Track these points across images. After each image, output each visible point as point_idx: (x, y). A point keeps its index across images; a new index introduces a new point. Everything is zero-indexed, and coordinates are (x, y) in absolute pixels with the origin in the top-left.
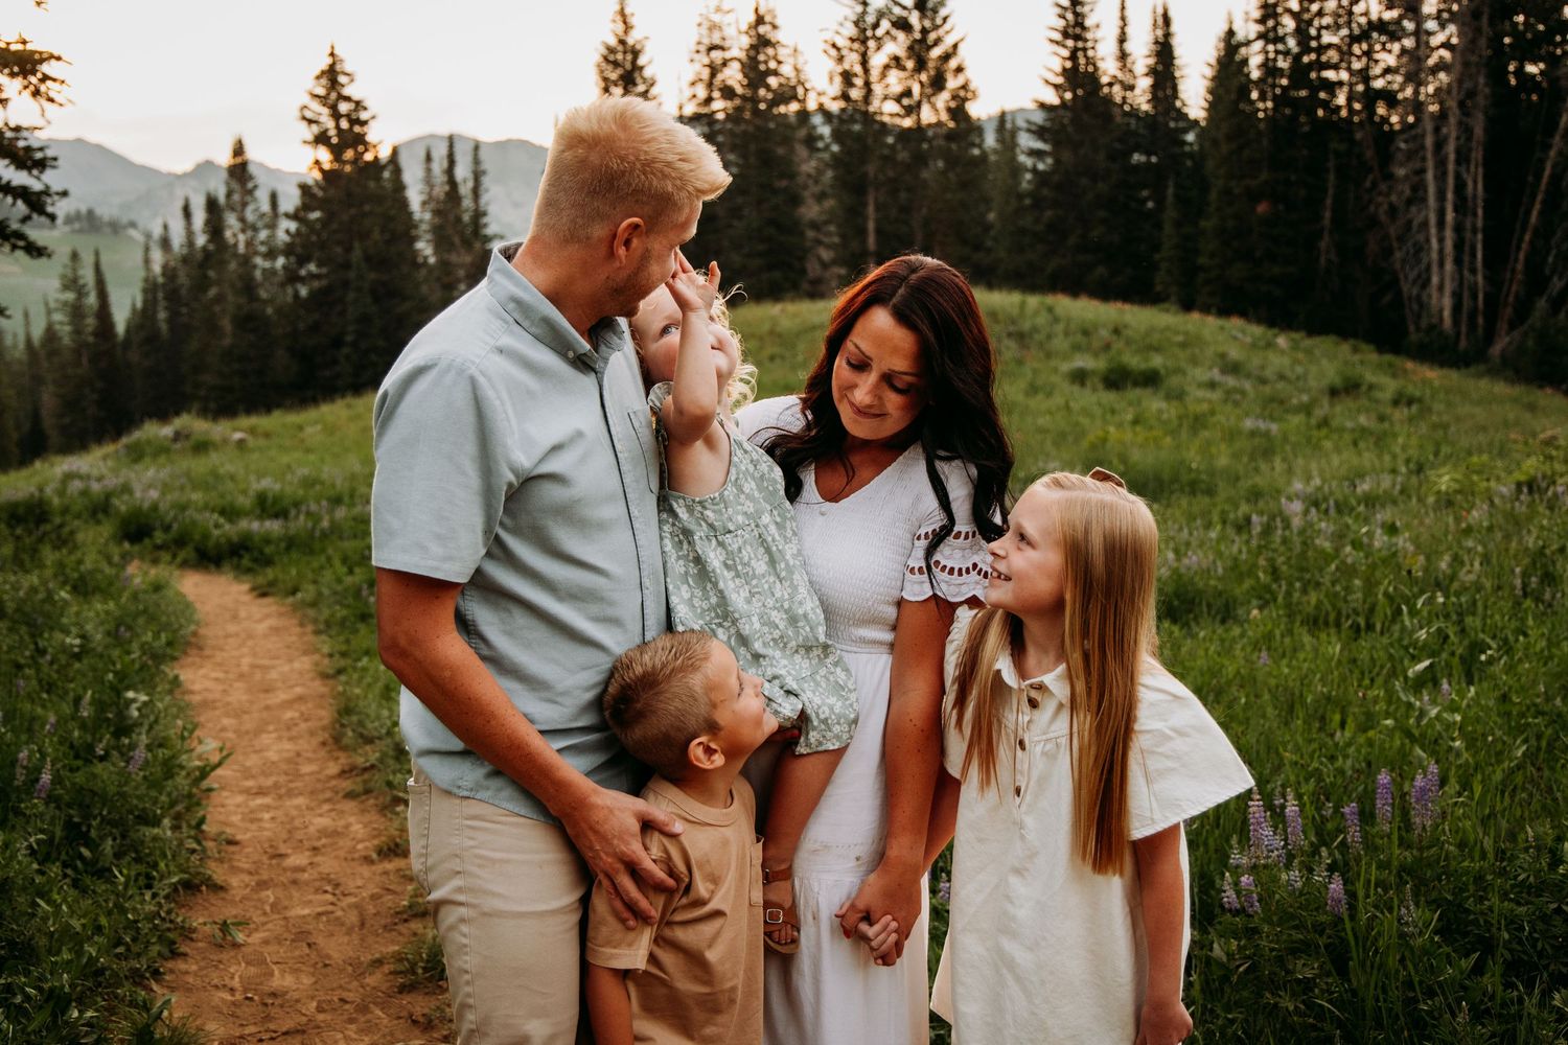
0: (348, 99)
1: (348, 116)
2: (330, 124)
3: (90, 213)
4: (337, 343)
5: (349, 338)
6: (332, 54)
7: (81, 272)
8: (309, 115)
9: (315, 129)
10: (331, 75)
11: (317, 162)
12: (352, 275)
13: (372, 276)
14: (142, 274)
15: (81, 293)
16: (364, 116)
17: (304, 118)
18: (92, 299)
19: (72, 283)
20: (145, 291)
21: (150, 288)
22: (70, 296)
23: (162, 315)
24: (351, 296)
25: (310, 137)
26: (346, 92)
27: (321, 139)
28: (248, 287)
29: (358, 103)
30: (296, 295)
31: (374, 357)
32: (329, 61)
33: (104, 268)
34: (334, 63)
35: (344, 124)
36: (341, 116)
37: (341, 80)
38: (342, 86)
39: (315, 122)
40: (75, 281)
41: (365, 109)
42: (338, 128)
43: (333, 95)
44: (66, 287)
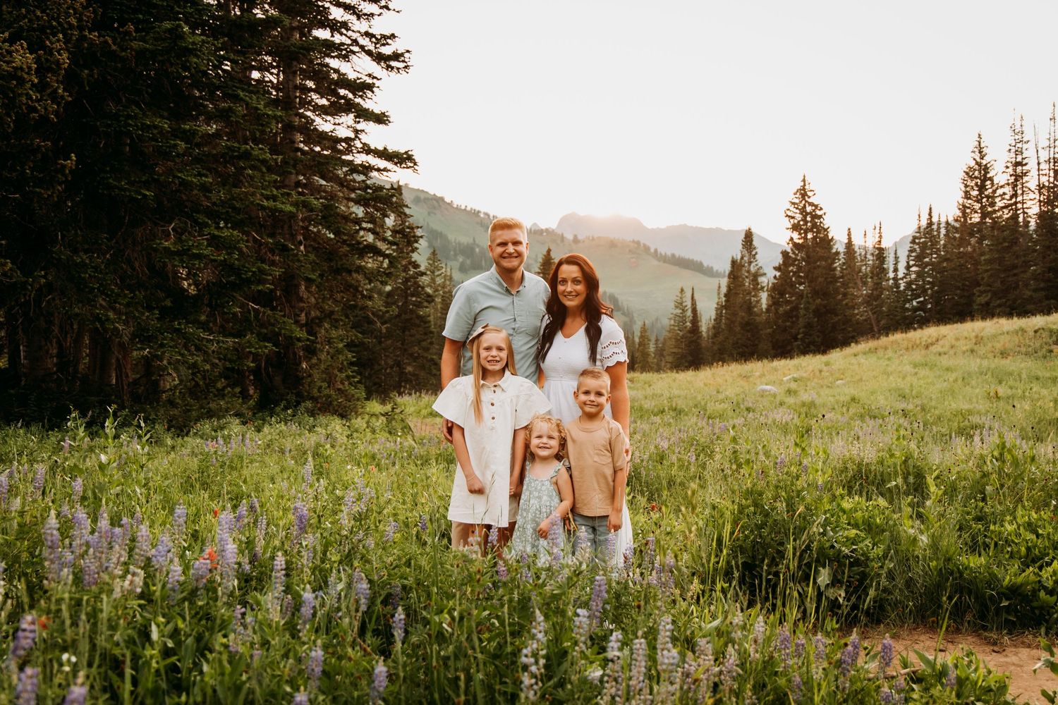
0: (811, 204)
1: (810, 213)
2: (801, 218)
6: (804, 181)
7: (684, 300)
8: (789, 213)
9: (792, 222)
10: (803, 193)
11: (792, 239)
13: (818, 301)
14: (716, 300)
15: (684, 311)
16: (819, 213)
17: (787, 216)
18: (689, 313)
19: (680, 305)
22: (679, 311)
25: (790, 227)
26: (810, 200)
27: (795, 227)
29: (816, 206)
32: (802, 184)
33: (696, 296)
34: (805, 185)
35: (809, 219)
36: (807, 214)
37: (809, 193)
38: (809, 197)
39: (793, 218)
40: (681, 304)
41: (821, 209)
42: (804, 220)
43: (803, 202)
44: (677, 307)
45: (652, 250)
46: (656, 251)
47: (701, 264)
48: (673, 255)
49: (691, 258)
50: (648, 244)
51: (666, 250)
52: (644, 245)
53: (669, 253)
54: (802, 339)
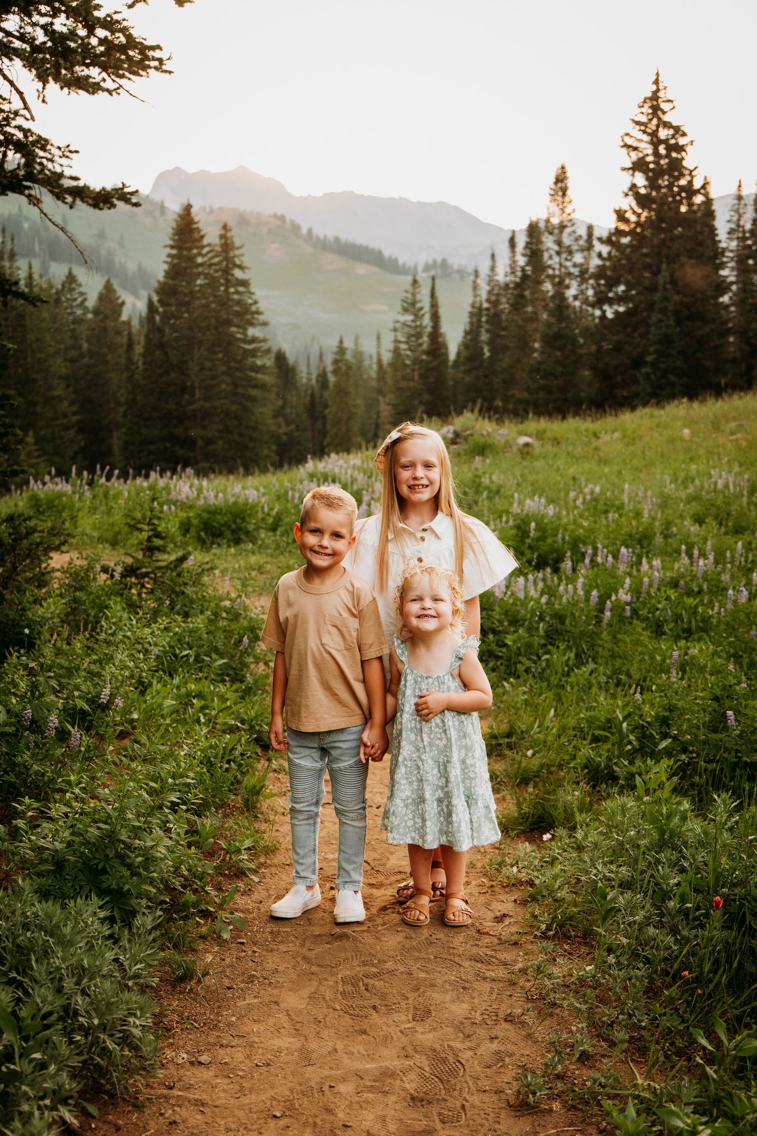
0: (667, 125)
1: (665, 142)
2: (649, 150)
3: (444, 261)
4: (638, 363)
5: (649, 359)
6: (656, 82)
7: (418, 297)
8: (629, 141)
9: (634, 156)
10: (654, 103)
11: (633, 187)
12: (657, 296)
13: (677, 298)
14: (469, 299)
15: (418, 316)
16: (682, 141)
17: (626, 146)
18: (427, 321)
19: (410, 306)
20: (472, 315)
21: (476, 313)
22: (409, 318)
23: (484, 336)
24: (655, 317)
25: (630, 165)
26: (666, 118)
27: (639, 166)
28: (560, 306)
29: (677, 129)
30: (603, 316)
31: (672, 378)
32: (654, 88)
33: (438, 293)
34: (658, 90)
35: (662, 150)
36: (661, 142)
37: (664, 106)
38: (664, 113)
39: (635, 149)
40: (413, 304)
41: (684, 134)
42: (656, 153)
43: (655, 121)
44: (405, 310)
45: (304, 231)
46: (310, 231)
47: (380, 253)
48: (337, 239)
49: (364, 243)
50: (298, 220)
51: (325, 230)
52: (293, 223)
53: (331, 236)
54: (653, 364)
